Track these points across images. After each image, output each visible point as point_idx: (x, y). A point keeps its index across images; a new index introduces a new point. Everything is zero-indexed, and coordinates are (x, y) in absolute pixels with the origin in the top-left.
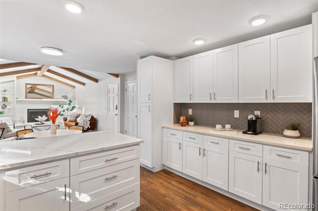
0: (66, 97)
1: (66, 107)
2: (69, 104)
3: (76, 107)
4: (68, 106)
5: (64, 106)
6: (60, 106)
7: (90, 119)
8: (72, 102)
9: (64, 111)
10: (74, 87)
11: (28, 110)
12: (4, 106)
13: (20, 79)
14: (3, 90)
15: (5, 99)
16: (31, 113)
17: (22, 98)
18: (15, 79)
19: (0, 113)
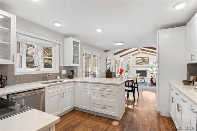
5: (154, 68)
6: (151, 69)
9: (154, 71)
11: (137, 70)
12: (128, 69)
13: (133, 55)
14: (127, 61)
15: (128, 65)
16: (138, 72)
17: (135, 65)
18: (131, 56)
19: (126, 71)
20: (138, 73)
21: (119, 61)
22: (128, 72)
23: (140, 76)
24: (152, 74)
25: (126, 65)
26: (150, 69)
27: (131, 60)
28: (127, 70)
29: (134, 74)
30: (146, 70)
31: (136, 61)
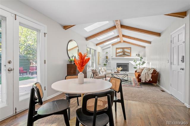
0: (139, 55)
1: (138, 62)
2: (141, 60)
3: (145, 62)
4: (140, 62)
5: (137, 62)
6: (134, 62)
7: (152, 72)
8: (142, 58)
9: (137, 65)
10: (145, 47)
11: (117, 63)
12: (107, 61)
13: (113, 45)
14: (106, 52)
15: (107, 57)
16: (119, 65)
17: (114, 57)
18: (111, 46)
19: (105, 65)
20: (119, 68)
21: (95, 51)
22: (107, 66)
23: (121, 71)
24: (135, 68)
25: (104, 57)
26: (132, 62)
27: (110, 51)
28: (105, 63)
29: (114, 69)
30: (128, 64)
31: (116, 53)
